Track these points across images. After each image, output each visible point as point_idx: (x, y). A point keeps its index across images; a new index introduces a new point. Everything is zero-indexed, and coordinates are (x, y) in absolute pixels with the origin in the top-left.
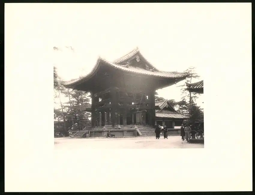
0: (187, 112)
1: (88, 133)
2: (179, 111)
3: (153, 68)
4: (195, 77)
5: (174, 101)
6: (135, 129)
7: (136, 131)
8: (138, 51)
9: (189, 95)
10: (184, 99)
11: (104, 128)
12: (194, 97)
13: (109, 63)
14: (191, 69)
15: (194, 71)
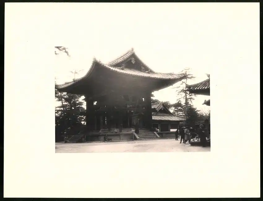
0: (183, 114)
1: (84, 137)
2: (174, 113)
3: (149, 70)
4: (191, 78)
5: (169, 103)
6: (132, 132)
7: (133, 135)
8: (133, 52)
9: (184, 97)
10: (180, 101)
11: (100, 132)
12: (190, 98)
13: (105, 65)
14: (186, 70)
15: (189, 72)
